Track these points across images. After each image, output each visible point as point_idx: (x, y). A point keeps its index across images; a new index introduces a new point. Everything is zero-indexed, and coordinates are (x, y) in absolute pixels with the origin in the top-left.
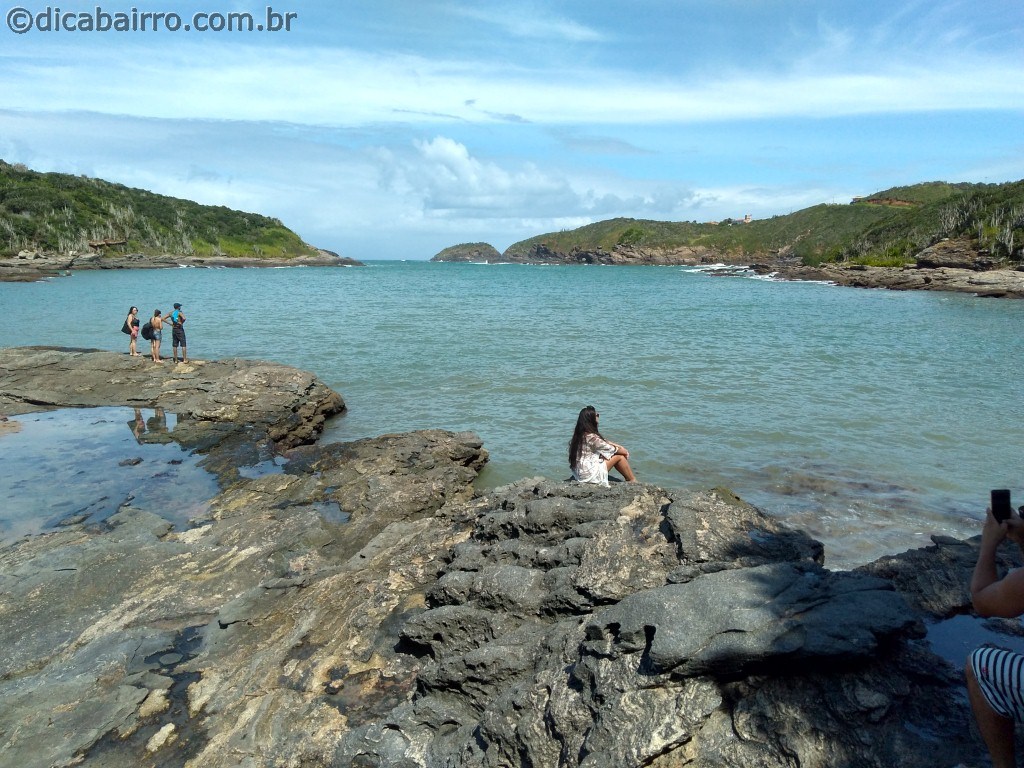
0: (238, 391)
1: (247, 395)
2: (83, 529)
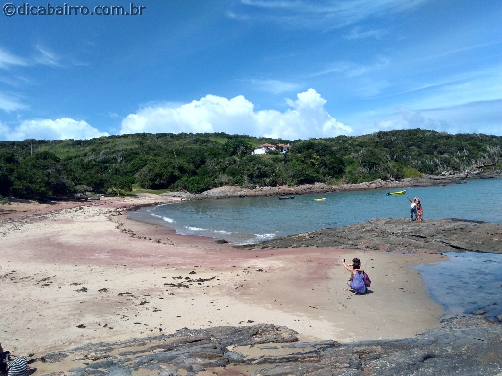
2: (485, 318)
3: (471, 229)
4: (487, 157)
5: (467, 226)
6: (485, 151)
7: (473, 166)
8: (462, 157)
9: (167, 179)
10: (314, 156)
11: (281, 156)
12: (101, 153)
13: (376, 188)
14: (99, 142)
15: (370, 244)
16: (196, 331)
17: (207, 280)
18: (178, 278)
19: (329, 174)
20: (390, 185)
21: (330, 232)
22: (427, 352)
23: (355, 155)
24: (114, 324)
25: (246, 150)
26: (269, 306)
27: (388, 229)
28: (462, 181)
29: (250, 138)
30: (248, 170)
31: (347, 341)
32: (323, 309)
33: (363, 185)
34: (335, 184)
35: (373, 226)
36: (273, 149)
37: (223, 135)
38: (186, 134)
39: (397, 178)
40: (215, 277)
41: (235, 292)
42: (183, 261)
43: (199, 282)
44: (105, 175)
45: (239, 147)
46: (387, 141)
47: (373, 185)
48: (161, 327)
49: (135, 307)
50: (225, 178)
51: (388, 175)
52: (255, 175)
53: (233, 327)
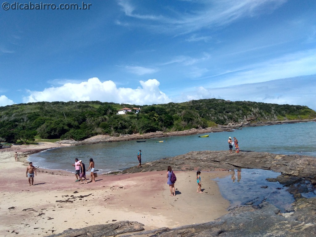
0: (298, 166)
1: (301, 168)
2: (253, 207)
3: (244, 155)
4: (252, 114)
5: (242, 154)
6: (251, 111)
7: (245, 120)
8: (239, 114)
9: (59, 131)
10: (155, 115)
11: (135, 115)
12: (13, 116)
13: (192, 134)
14: (11, 108)
15: (188, 167)
16: (77, 230)
17: (86, 196)
18: (66, 196)
19: (165, 126)
20: (200, 131)
21: (165, 161)
22: (221, 229)
23: (180, 114)
24: (19, 230)
25: (113, 112)
26: (127, 210)
27: (199, 158)
28: (240, 128)
29: (115, 104)
30: (114, 124)
31: (174, 227)
32: (160, 209)
33: (185, 132)
34: (168, 132)
35: (190, 156)
36: (130, 111)
37: (97, 103)
38: (72, 102)
39: (204, 127)
40: (91, 194)
41: (104, 203)
42: (70, 185)
43: (80, 198)
44: (15, 130)
45: (108, 110)
46: (197, 106)
47: (190, 132)
48: (53, 229)
49: (35, 218)
50: (99, 130)
51: (199, 126)
52: (119, 127)
53: (102, 225)
